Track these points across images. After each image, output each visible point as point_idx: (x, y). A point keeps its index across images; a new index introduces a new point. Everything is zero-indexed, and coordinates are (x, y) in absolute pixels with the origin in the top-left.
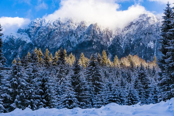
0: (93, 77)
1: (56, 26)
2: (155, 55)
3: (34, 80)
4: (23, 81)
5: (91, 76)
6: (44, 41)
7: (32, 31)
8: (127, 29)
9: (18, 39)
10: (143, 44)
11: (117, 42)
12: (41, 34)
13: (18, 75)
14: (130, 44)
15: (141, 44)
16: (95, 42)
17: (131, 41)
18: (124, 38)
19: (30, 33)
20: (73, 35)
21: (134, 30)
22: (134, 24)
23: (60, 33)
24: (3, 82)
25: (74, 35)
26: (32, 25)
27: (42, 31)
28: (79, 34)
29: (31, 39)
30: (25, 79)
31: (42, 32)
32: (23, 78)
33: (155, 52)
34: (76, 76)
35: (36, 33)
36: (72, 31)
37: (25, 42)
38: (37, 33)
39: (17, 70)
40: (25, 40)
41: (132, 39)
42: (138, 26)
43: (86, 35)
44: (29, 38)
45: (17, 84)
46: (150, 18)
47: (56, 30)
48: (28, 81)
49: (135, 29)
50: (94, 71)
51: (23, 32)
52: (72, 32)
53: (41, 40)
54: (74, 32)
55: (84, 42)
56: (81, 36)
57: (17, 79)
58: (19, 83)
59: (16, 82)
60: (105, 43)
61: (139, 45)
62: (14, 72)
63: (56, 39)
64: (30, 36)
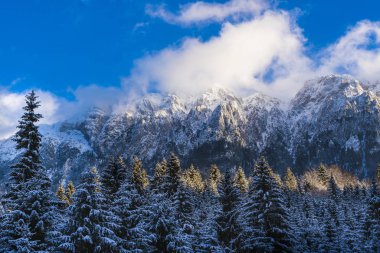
0: (265, 216)
1: (143, 113)
2: (364, 165)
3: (136, 229)
4: (107, 234)
5: (261, 215)
6: (118, 145)
7: (92, 125)
8: (299, 112)
9: (62, 144)
10: (336, 144)
11: (278, 140)
12: (112, 132)
13: (93, 219)
14: (307, 143)
15: (331, 142)
16: (229, 143)
17: (308, 137)
18: (293, 130)
19: (86, 130)
20: (181, 130)
21: (313, 113)
22: (313, 100)
23: (153, 128)
24: (51, 240)
25: (184, 130)
26: (91, 113)
27: (114, 124)
28: (195, 128)
29: (90, 144)
30: (111, 228)
31: (113, 128)
32: (106, 225)
33: (364, 160)
34: (229, 217)
35: (99, 129)
36: (179, 122)
37: (76, 150)
38: (103, 129)
39: (89, 203)
40: (77, 146)
41: (310, 133)
42: (322, 104)
43: (210, 130)
44: (85, 141)
45: (91, 242)
46: (347, 85)
47: (144, 122)
48: (121, 233)
49: (316, 111)
50: (267, 202)
51: (73, 129)
52: (178, 125)
53: (111, 144)
54: (182, 124)
55: (205, 144)
56: (199, 132)
57: (92, 228)
58: (96, 240)
59: (87, 237)
60: (250, 144)
61: (326, 145)
62: (80, 210)
63: (144, 140)
64: (87, 138)
